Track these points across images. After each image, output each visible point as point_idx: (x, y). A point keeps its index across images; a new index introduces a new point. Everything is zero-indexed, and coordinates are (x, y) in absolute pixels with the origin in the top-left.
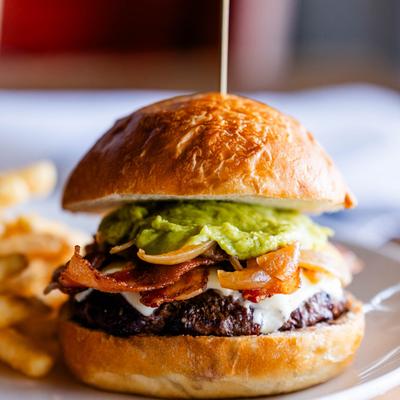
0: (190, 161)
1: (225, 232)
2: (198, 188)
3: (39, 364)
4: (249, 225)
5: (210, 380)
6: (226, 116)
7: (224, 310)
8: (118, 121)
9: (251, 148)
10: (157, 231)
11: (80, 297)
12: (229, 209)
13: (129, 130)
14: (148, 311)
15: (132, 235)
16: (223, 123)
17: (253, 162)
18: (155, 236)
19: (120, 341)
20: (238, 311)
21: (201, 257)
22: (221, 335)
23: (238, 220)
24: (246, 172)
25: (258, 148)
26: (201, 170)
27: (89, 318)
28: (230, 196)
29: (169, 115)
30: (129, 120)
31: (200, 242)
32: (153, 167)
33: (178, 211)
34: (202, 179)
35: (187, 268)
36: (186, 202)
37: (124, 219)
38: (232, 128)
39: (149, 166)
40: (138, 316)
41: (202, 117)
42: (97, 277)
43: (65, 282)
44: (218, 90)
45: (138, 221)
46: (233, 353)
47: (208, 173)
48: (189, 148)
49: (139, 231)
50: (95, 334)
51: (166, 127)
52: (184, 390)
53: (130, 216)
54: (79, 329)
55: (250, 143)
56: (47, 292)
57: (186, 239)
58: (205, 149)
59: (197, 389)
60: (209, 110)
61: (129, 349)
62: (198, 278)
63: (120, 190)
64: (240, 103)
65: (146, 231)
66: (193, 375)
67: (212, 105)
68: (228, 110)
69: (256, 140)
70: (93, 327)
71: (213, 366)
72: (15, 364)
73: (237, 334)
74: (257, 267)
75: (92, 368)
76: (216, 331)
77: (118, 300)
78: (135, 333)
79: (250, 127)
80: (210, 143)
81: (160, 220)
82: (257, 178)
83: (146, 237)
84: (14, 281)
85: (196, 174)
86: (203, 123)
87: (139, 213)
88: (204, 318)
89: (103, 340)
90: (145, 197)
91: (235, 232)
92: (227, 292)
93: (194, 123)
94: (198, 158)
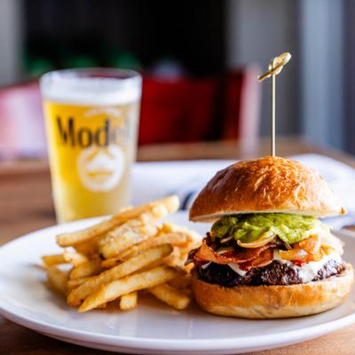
0: (262, 192)
1: (282, 230)
2: (267, 207)
3: (183, 303)
4: (293, 225)
5: (277, 309)
6: (279, 168)
7: (283, 271)
8: (218, 173)
9: (294, 185)
10: (245, 230)
11: (204, 267)
12: (282, 217)
13: (226, 177)
14: (243, 273)
15: (231, 233)
16: (278, 172)
17: (296, 192)
18: (245, 233)
19: (228, 289)
20: (290, 271)
21: (270, 243)
22: (282, 284)
23: (287, 223)
24: (293, 198)
25: (298, 185)
26: (269, 197)
27: (210, 278)
28: (284, 211)
29: (248, 169)
30: (226, 171)
31: (269, 236)
32: (242, 196)
33: (255, 219)
34: (270, 202)
35: (262, 249)
36: (258, 214)
37: (226, 225)
38: (283, 174)
39: (240, 195)
40: (237, 276)
41: (267, 169)
42: (216, 256)
43: (198, 259)
44: (272, 155)
45: (234, 225)
46: (289, 294)
47: (272, 198)
48: (261, 186)
49: (235, 231)
50: (214, 286)
51: (247, 175)
52: (262, 314)
53: (229, 223)
54: (204, 284)
55: (293, 182)
56: (186, 264)
57: (262, 234)
58: (270, 186)
59: (270, 313)
60: (270, 165)
61: (233, 293)
62: (268, 255)
63: (225, 209)
64: (285, 161)
65: (239, 231)
66: (268, 306)
67: (271, 163)
68: (279, 165)
69: (297, 181)
70: (212, 282)
71: (279, 301)
72: (170, 303)
73: (290, 284)
74: (300, 248)
75: (212, 304)
76: (279, 282)
77: (226, 268)
78: (236, 285)
79: (292, 173)
80: (272, 183)
81: (246, 224)
82: (299, 200)
83: (239, 234)
84: (166, 259)
85: (266, 199)
86: (268, 172)
87: (234, 221)
88: (273, 276)
89: (219, 289)
90: (237, 212)
91: (287, 229)
92: (284, 262)
93: (263, 172)
94: (267, 191)
